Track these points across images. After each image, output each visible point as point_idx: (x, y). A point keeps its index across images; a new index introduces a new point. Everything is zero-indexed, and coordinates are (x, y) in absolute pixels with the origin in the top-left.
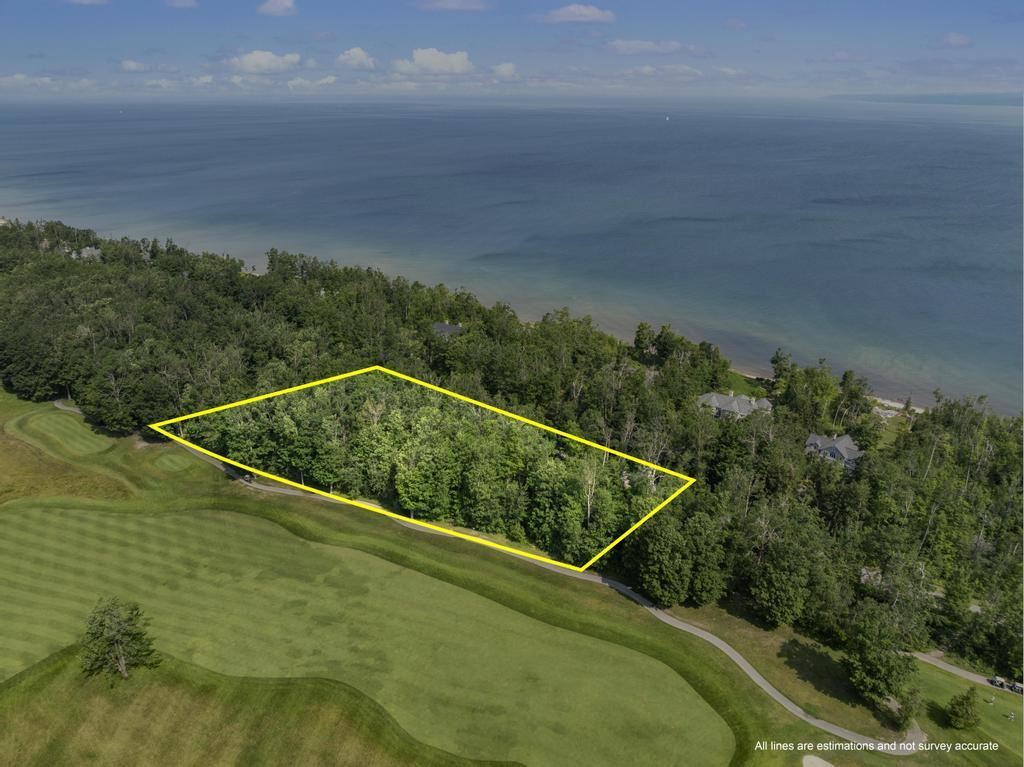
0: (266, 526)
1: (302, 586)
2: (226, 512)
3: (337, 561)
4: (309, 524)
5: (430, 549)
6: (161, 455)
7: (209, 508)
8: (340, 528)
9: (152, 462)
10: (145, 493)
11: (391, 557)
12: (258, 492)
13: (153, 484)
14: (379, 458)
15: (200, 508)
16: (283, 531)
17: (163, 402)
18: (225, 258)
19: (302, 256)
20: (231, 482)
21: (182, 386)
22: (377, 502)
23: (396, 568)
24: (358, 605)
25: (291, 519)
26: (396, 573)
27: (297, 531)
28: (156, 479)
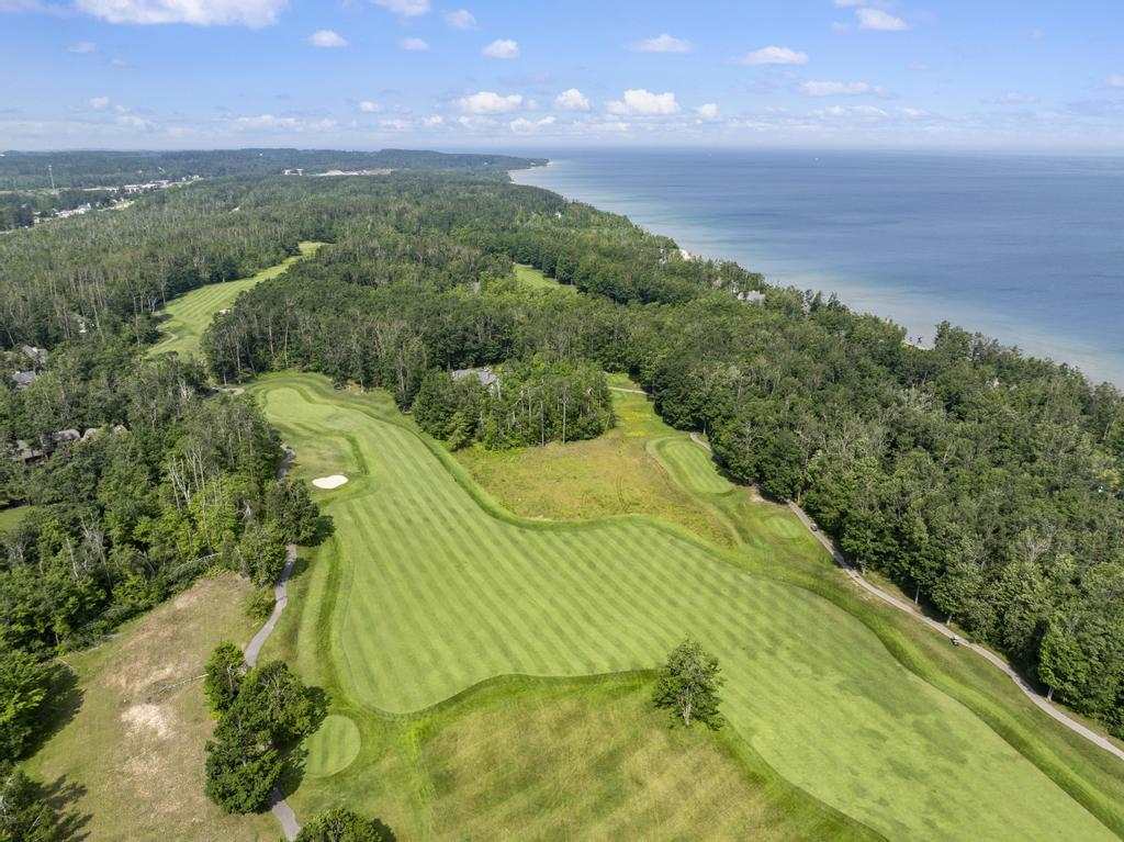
0: (861, 631)
1: (887, 718)
2: (823, 600)
3: (934, 708)
4: (912, 651)
5: (1066, 749)
6: (773, 515)
7: (806, 588)
8: (948, 670)
9: (763, 519)
10: (748, 548)
11: (1007, 734)
12: (863, 591)
13: (757, 541)
14: (1025, 605)
15: (797, 584)
16: (879, 645)
17: (790, 462)
18: (888, 321)
19: (979, 335)
20: (836, 568)
21: (813, 452)
22: (1004, 658)
23: (1010, 751)
24: (949, 772)
25: (892, 636)
26: (1008, 758)
27: (895, 651)
28: (762, 538)
